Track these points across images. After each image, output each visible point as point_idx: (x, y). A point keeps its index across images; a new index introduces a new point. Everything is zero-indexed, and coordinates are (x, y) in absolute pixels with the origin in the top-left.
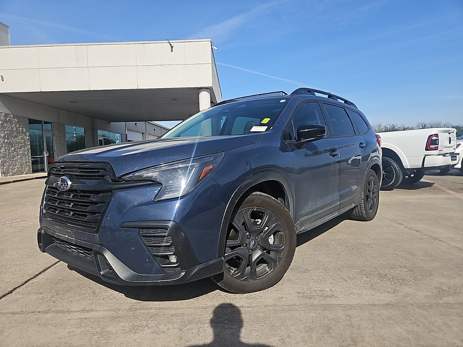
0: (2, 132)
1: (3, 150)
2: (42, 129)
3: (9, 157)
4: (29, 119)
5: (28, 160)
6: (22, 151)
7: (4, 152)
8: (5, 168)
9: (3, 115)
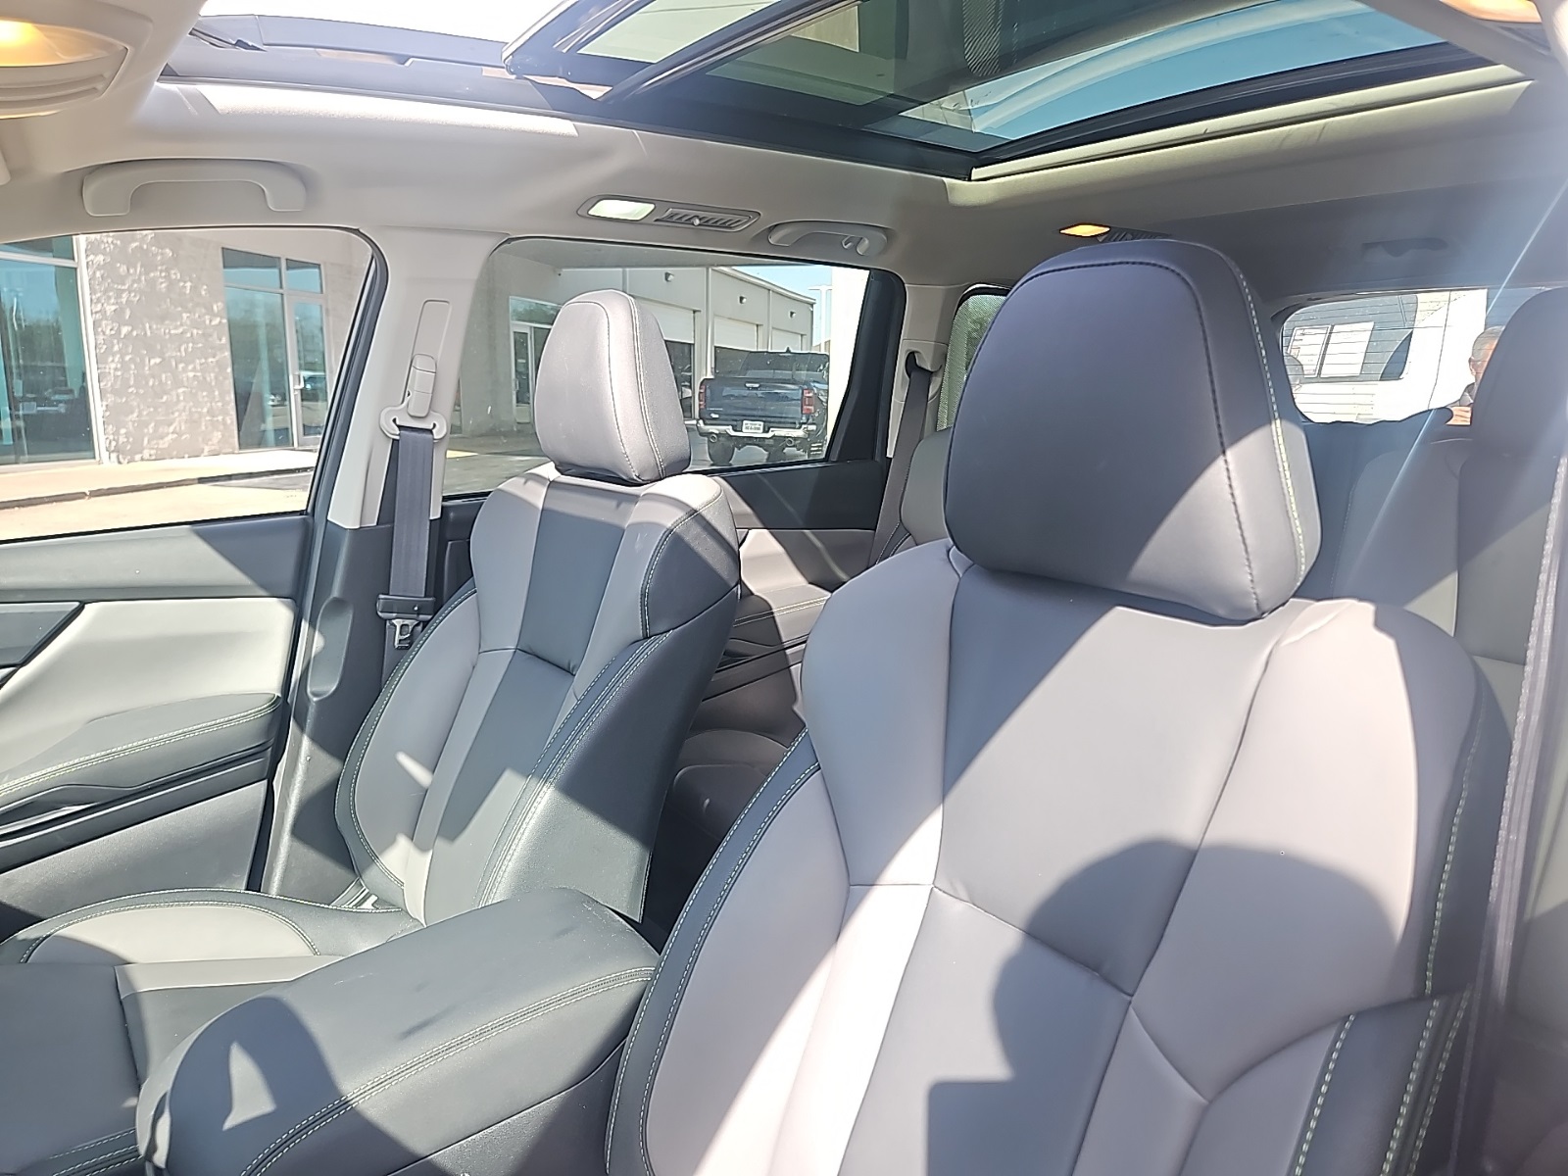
0: (109, 298)
1: (113, 366)
2: (281, 287)
3: (142, 391)
4: (223, 248)
5: (220, 404)
6: (194, 370)
7: (119, 373)
8: (123, 431)
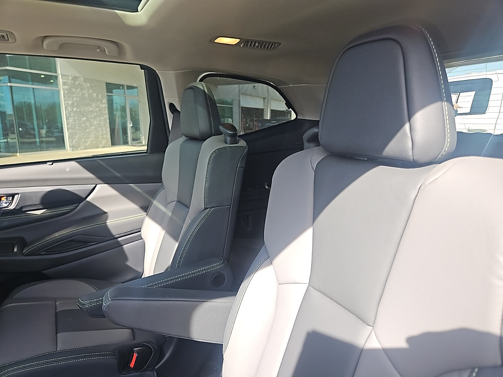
0: (69, 99)
1: (71, 120)
2: (125, 94)
3: (80, 128)
4: (106, 83)
5: (105, 132)
6: (97, 121)
7: (73, 123)
8: (74, 141)
9: (70, 79)
